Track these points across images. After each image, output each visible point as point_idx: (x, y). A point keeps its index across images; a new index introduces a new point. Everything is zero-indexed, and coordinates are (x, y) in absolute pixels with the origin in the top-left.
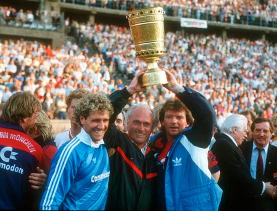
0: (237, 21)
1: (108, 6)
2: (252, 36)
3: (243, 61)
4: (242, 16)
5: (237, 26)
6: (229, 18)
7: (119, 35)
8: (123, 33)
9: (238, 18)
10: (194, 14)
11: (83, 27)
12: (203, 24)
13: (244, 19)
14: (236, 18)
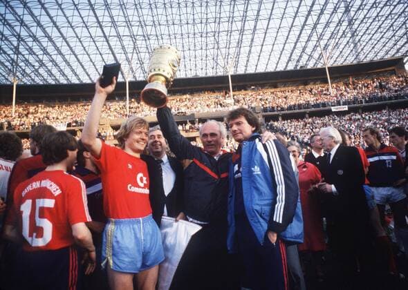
0: (366, 102)
1: (287, 109)
2: (379, 109)
3: (375, 124)
4: (369, 98)
5: (367, 104)
6: (361, 101)
7: (296, 123)
8: (299, 122)
9: (367, 99)
10: (339, 103)
11: (276, 123)
12: (346, 108)
13: (371, 100)
14: (365, 100)
